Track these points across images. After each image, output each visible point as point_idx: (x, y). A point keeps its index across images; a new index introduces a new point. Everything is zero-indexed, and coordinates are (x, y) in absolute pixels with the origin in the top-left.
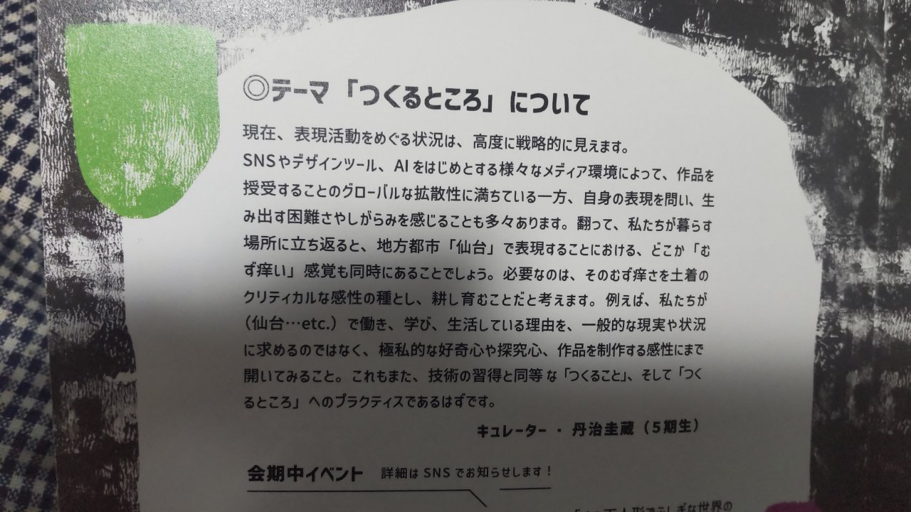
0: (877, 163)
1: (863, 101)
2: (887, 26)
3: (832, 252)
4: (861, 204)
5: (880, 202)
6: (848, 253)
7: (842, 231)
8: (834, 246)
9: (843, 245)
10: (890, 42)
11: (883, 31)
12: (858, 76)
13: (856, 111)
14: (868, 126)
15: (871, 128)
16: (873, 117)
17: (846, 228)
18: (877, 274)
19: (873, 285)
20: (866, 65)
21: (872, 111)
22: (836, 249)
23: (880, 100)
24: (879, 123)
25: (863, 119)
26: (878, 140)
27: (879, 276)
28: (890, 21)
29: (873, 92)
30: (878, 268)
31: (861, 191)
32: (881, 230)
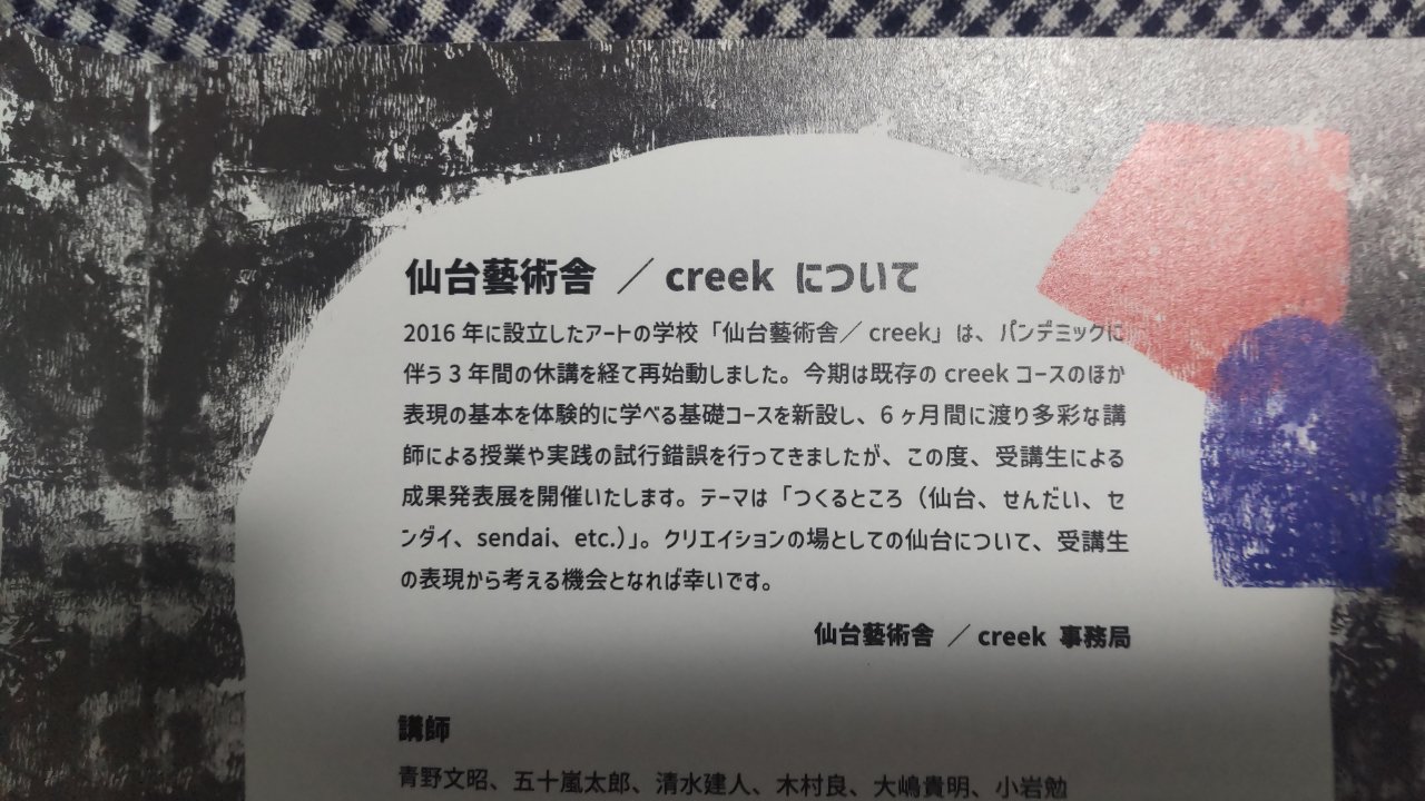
0: (136, 345)
1: (98, 241)
2: (154, 125)
3: (25, 496)
4: (99, 414)
5: (145, 409)
6: (67, 497)
7: (51, 458)
8: (30, 486)
9: (54, 483)
10: (157, 150)
11: (148, 132)
12: (83, 201)
13: (81, 259)
14: (112, 285)
15: (119, 287)
16: (124, 270)
17: (62, 454)
18: (143, 528)
19: (136, 546)
20: (104, 184)
21: (122, 260)
22: (36, 492)
23: (141, 243)
24: (140, 279)
25: (98, 273)
26: (138, 308)
27: (146, 530)
28: (157, 118)
29: (124, 228)
30: (145, 517)
31: (97, 392)
32: (147, 456)
